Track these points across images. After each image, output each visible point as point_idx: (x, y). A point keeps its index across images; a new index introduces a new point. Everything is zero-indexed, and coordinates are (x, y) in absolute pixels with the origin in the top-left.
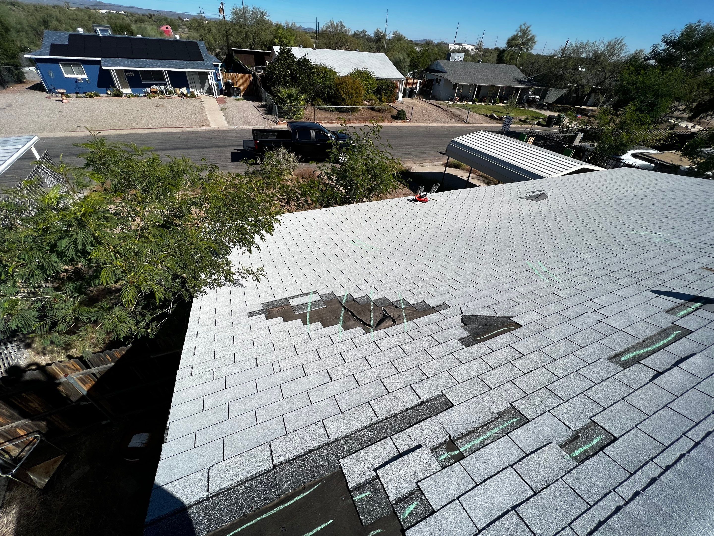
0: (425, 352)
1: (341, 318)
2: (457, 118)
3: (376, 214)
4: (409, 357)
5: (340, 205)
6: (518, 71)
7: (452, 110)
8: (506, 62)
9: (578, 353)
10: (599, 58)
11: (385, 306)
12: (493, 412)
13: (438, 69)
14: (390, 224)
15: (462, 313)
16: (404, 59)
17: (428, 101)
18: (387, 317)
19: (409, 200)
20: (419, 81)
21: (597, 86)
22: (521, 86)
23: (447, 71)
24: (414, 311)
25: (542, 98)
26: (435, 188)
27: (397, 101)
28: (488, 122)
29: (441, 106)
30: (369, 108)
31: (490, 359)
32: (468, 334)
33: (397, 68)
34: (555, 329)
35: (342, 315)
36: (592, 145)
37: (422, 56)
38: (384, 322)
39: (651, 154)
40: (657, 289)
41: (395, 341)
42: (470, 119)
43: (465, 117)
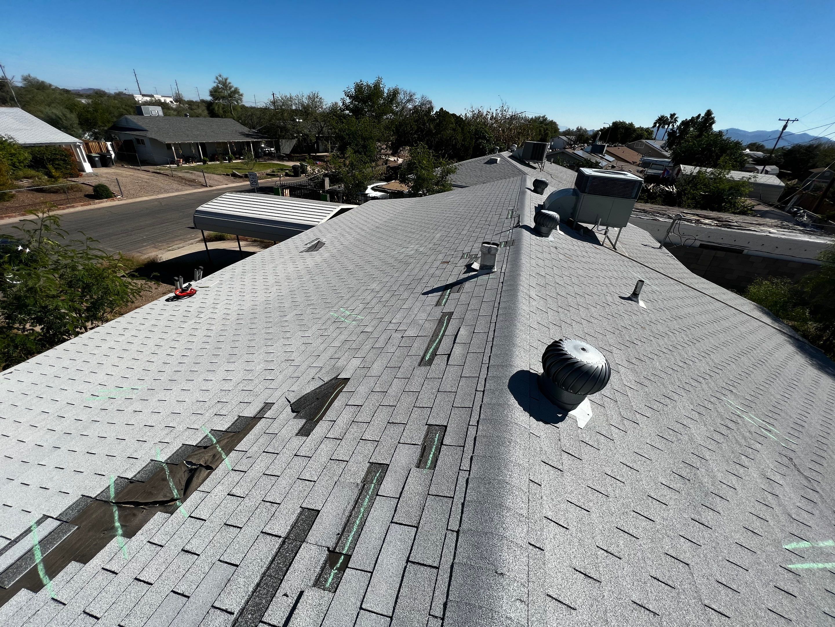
0: (264, 477)
1: (117, 524)
2: (192, 183)
3: (120, 339)
4: (247, 498)
5: (39, 352)
6: (239, 124)
7: (180, 174)
8: (220, 115)
9: (399, 375)
10: (308, 110)
11: (189, 457)
12: (357, 484)
13: (132, 126)
14: (151, 343)
15: (289, 402)
16: (64, 115)
17: (139, 168)
18: (196, 470)
19: (167, 300)
20: (109, 144)
21: (319, 134)
22: (250, 140)
23: (147, 128)
24: (232, 436)
25: (278, 149)
26: (199, 273)
27: (84, 173)
28: (234, 182)
29: (162, 172)
30: (32, 190)
31: (335, 433)
32: (304, 421)
33: (59, 129)
34: (376, 363)
35: (116, 518)
36: (339, 187)
37: (96, 111)
38: (195, 479)
39: (382, 185)
40: (425, 291)
41: (220, 491)
42: (209, 182)
43: (202, 180)
